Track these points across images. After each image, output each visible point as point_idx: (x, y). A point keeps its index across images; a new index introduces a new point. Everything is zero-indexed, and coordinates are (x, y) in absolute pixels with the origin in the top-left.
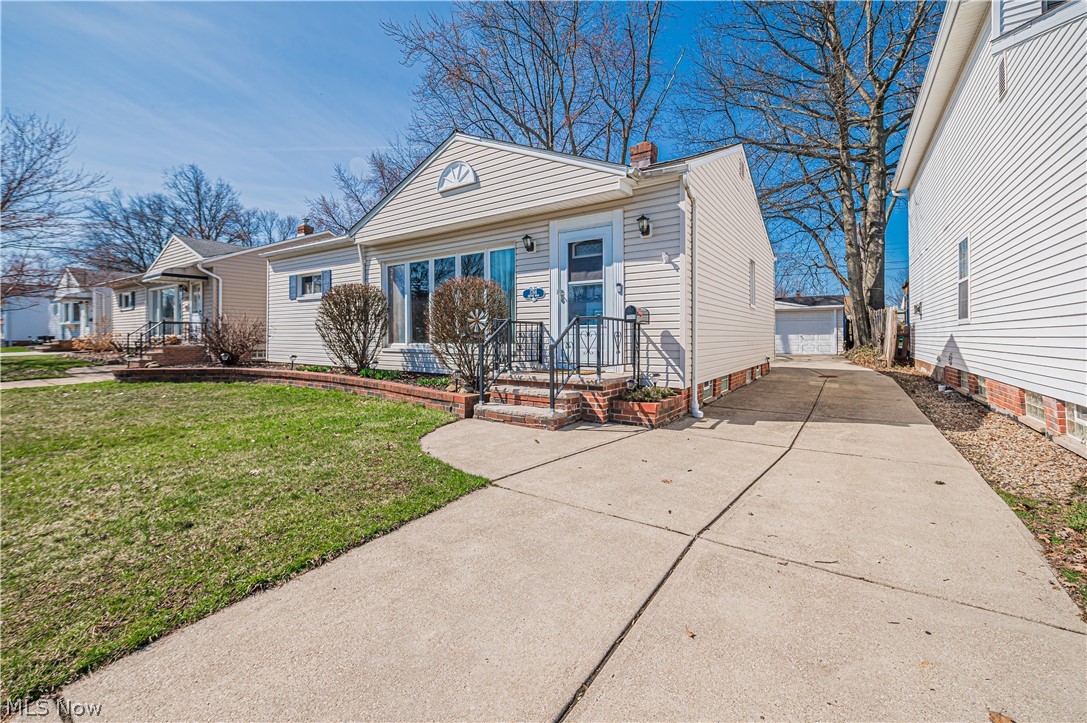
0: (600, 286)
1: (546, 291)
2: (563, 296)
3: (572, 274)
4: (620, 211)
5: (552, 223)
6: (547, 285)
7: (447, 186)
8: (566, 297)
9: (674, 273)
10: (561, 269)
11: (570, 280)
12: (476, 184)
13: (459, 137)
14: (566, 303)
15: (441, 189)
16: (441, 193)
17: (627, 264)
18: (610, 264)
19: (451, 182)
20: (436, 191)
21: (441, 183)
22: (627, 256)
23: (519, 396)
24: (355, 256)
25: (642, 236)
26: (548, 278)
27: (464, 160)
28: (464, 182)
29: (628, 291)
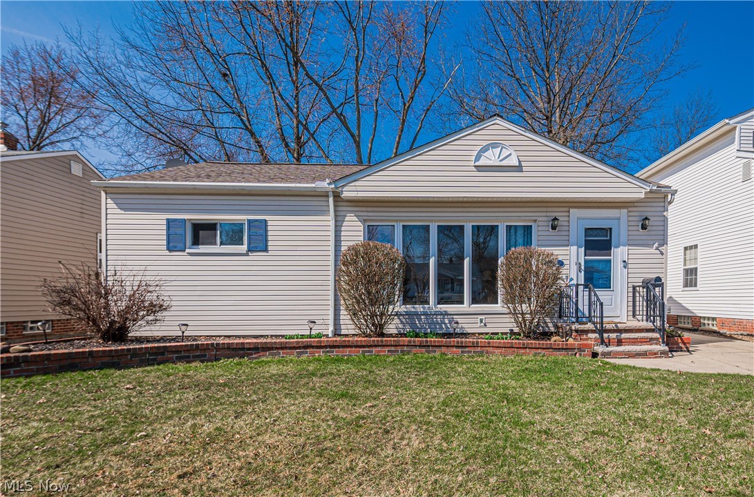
0: (610, 261)
1: (565, 262)
2: (580, 267)
3: (587, 251)
4: (626, 210)
5: (571, 210)
6: (568, 257)
7: (482, 162)
8: (583, 267)
9: (660, 256)
10: (579, 247)
11: (585, 256)
12: (519, 168)
13: (498, 121)
14: (583, 272)
15: (477, 164)
16: (475, 166)
17: (630, 248)
18: (617, 247)
19: (491, 158)
20: (472, 164)
21: (478, 158)
22: (630, 242)
23: (621, 340)
24: (326, 208)
25: (641, 230)
26: (568, 252)
27: (507, 143)
28: (505, 163)
29: (630, 266)
